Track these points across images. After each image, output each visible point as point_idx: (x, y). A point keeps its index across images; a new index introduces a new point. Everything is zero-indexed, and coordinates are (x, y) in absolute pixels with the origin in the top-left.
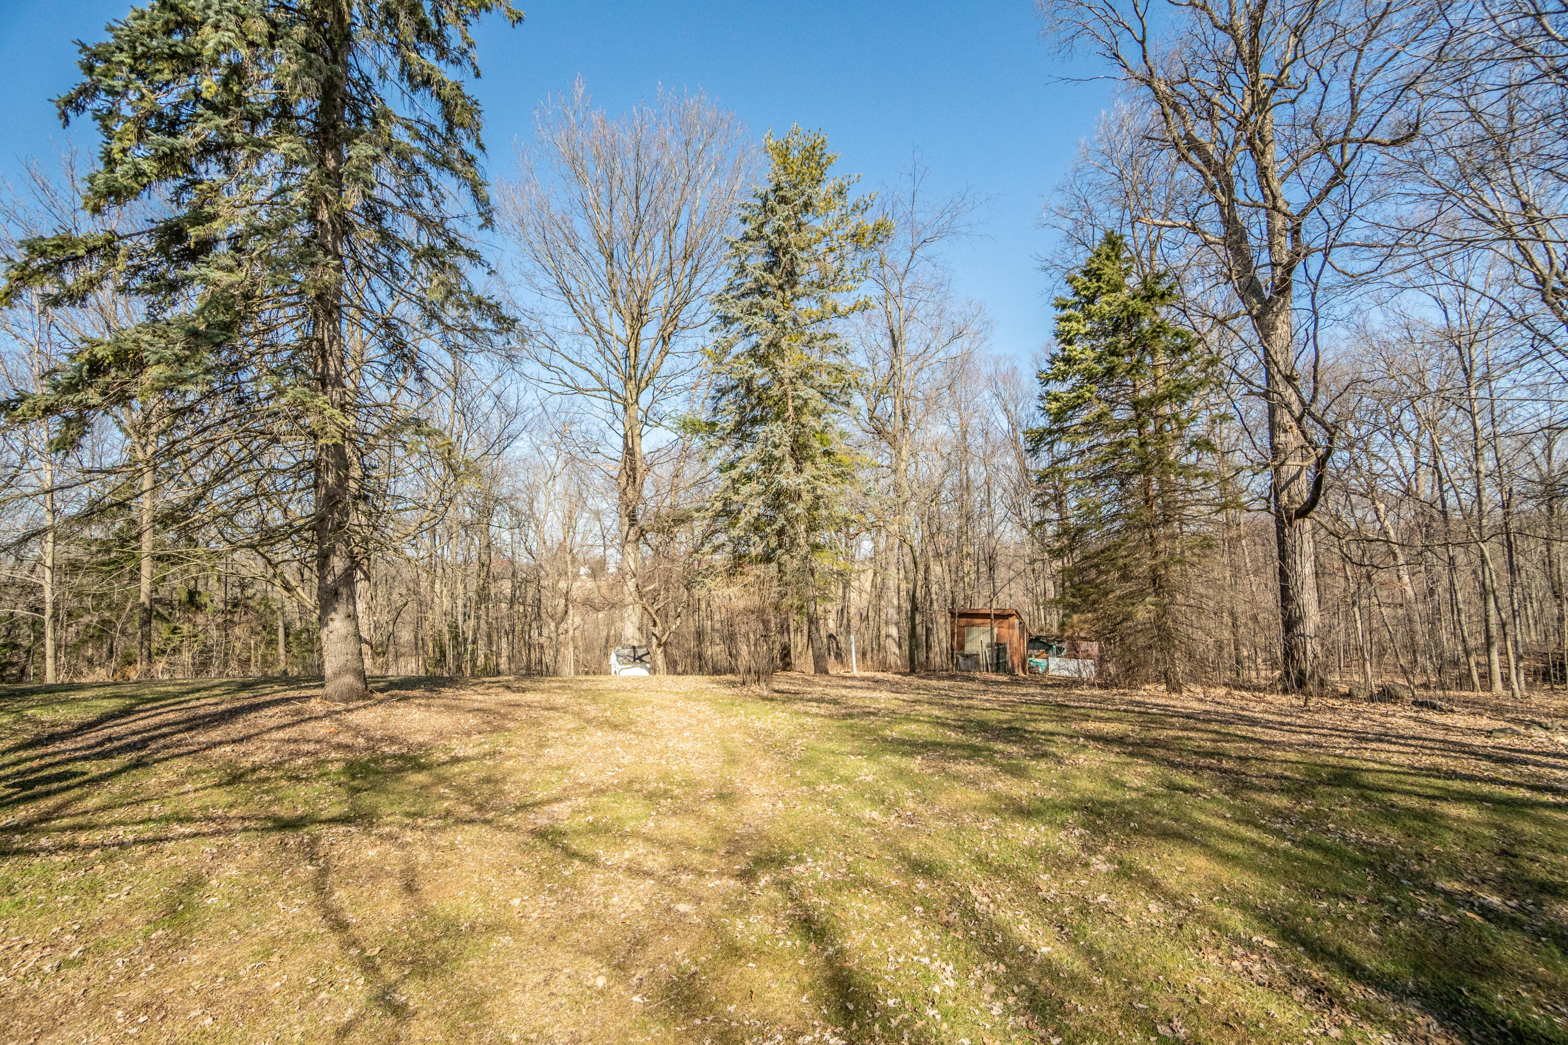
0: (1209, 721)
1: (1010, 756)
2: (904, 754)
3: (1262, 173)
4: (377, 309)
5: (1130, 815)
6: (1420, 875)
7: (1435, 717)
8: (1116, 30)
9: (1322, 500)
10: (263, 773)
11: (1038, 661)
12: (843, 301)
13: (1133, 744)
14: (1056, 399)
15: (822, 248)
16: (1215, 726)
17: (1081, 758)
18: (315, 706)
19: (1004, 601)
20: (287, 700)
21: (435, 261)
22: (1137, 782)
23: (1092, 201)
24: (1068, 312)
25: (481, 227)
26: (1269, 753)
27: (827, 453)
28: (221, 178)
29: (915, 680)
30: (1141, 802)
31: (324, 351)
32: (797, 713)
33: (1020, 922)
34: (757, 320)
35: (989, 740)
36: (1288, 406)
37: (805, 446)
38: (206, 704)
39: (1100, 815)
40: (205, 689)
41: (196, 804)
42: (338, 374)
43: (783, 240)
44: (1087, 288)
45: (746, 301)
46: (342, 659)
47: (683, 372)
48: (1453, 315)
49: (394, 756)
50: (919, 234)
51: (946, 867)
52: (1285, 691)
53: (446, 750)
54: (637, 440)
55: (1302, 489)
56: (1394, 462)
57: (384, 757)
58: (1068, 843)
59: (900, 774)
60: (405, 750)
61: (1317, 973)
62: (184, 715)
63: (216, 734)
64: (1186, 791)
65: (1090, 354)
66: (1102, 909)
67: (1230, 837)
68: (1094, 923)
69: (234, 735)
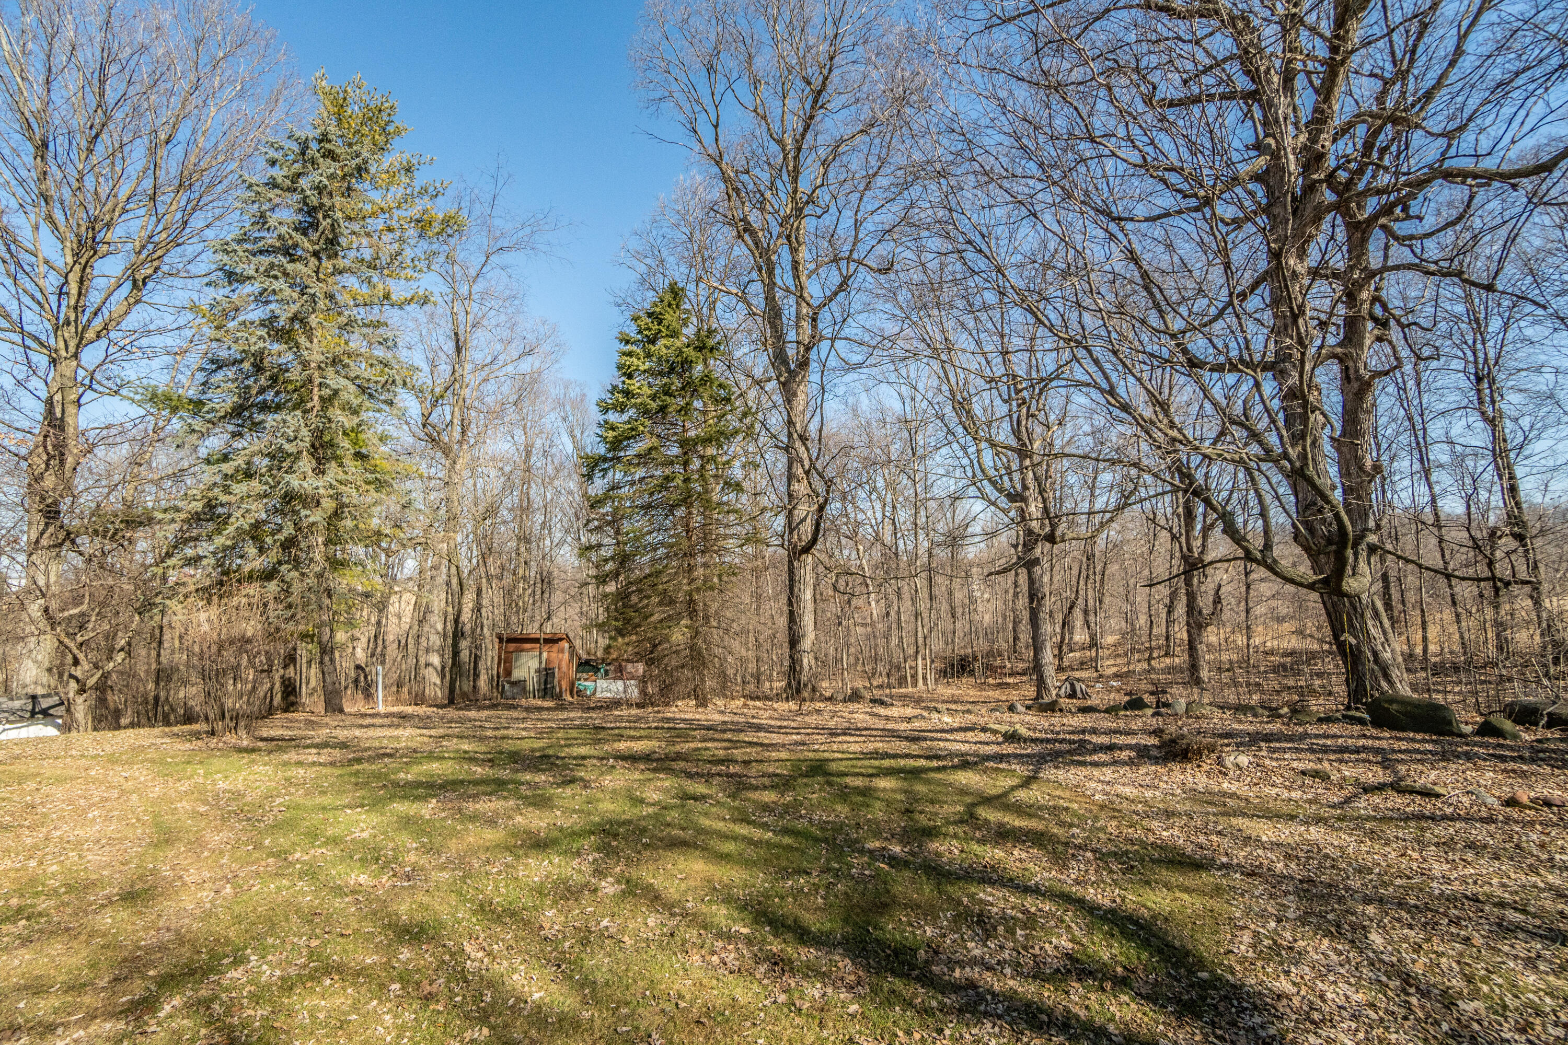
0: (724, 731)
1: (537, 786)
2: (417, 798)
3: (795, 265)
5: (644, 831)
6: (857, 841)
7: (881, 711)
8: (697, 108)
9: (821, 539)
11: (587, 685)
12: (399, 290)
13: (657, 760)
14: (613, 429)
15: (378, 224)
16: (729, 736)
17: (607, 781)
19: (557, 625)
22: (656, 797)
23: (665, 253)
24: (629, 348)
26: (767, 754)
27: (360, 456)
29: (451, 713)
30: (656, 816)
32: (285, 764)
33: (514, 971)
34: (276, 285)
35: (517, 771)
36: (801, 461)
37: (331, 444)
39: (615, 835)
43: (325, 200)
44: (649, 329)
45: (265, 260)
47: (161, 331)
48: (908, 409)
50: (497, 239)
51: (441, 924)
52: (787, 699)
54: (71, 409)
55: (807, 529)
56: (869, 514)
58: (580, 871)
59: (407, 822)
61: (776, 946)
64: (695, 799)
65: (645, 389)
66: (603, 935)
67: (725, 837)
68: (593, 952)
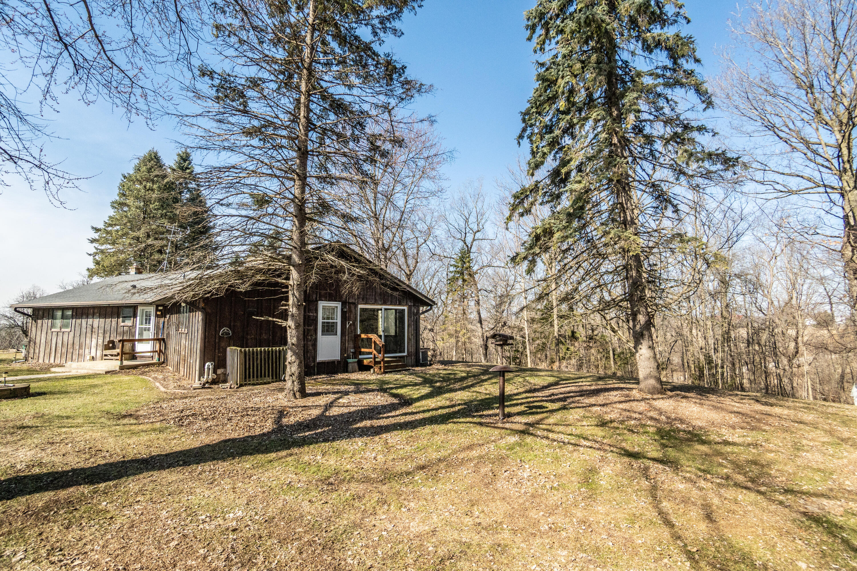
4: (647, 179)
10: (615, 424)
18: (635, 394)
20: (622, 389)
21: (678, 140)
25: (704, 110)
28: (571, 141)
31: (623, 207)
38: (586, 385)
40: (584, 378)
41: (589, 432)
42: (632, 218)
46: (648, 371)
49: (684, 431)
53: (719, 435)
57: (679, 431)
60: (691, 429)
62: (578, 389)
63: (592, 400)
69: (600, 402)
